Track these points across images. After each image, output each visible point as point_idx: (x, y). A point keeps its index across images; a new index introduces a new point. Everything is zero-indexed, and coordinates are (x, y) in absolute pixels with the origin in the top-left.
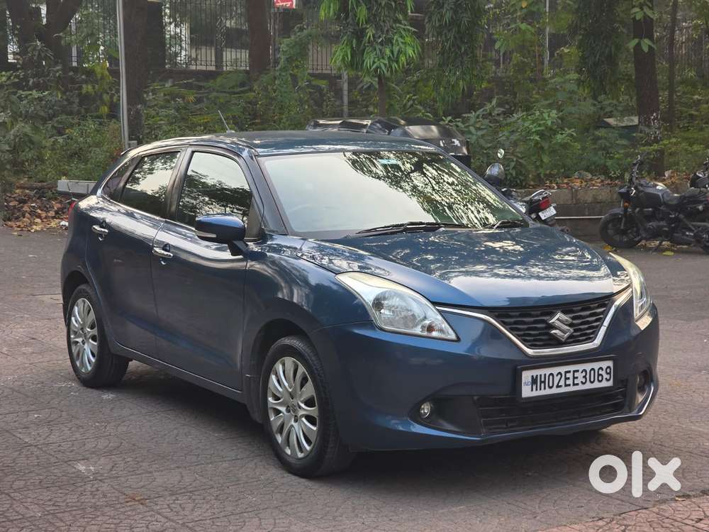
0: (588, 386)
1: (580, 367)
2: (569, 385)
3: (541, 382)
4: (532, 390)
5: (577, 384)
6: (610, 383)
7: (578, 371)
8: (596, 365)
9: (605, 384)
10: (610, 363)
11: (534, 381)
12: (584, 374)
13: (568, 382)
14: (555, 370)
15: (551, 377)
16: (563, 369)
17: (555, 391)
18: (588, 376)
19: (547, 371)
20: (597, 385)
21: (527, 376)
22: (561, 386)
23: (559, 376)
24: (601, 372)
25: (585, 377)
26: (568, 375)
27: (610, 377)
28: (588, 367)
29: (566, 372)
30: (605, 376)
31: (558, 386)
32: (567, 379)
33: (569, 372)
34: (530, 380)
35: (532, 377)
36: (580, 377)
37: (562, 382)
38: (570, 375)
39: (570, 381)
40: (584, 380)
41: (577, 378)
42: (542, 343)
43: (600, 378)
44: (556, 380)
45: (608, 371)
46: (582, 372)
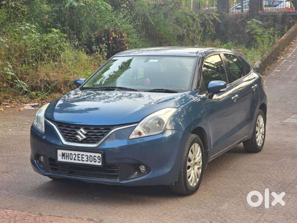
0: (89, 163)
1: (85, 153)
2: (80, 160)
3: (66, 156)
4: (62, 159)
5: (84, 161)
6: (100, 164)
7: (84, 155)
8: (93, 154)
9: (97, 164)
10: (100, 155)
11: (63, 155)
12: (87, 157)
13: (79, 159)
14: (73, 152)
15: (71, 155)
16: (77, 153)
17: (73, 161)
18: (89, 158)
19: (70, 152)
20: (93, 163)
21: (60, 152)
22: (76, 160)
23: (75, 155)
24: (95, 158)
25: (87, 158)
26: (79, 156)
27: (100, 161)
28: (89, 154)
29: (78, 154)
30: (97, 160)
31: (74, 159)
32: (78, 157)
33: (80, 154)
34: (61, 154)
35: (62, 153)
36: (85, 158)
37: (76, 158)
38: (80, 156)
39: (80, 159)
40: (87, 160)
41: (83, 158)
42: (72, 140)
43: (95, 161)
44: (74, 156)
45: (99, 158)
46: (86, 156)
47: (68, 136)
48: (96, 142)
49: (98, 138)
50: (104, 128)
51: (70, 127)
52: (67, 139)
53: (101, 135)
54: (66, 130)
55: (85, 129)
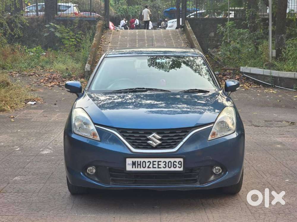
0: (167, 169)
1: (162, 160)
2: (156, 168)
3: (138, 165)
4: (133, 168)
5: (161, 168)
6: (181, 169)
7: (161, 162)
8: (172, 160)
9: (177, 169)
10: (182, 160)
11: (134, 164)
12: (165, 163)
13: (154, 166)
14: (147, 160)
15: (144, 163)
16: (151, 160)
17: (146, 169)
18: (167, 165)
19: (142, 160)
20: (172, 169)
21: (129, 161)
22: (150, 168)
23: (149, 163)
24: (175, 163)
25: (165, 165)
26: (154, 163)
27: (181, 166)
28: (167, 160)
29: (153, 162)
30: (178, 165)
31: (148, 167)
32: (153, 164)
33: (156, 161)
34: (131, 163)
35: (133, 162)
36: (162, 165)
37: (151, 166)
38: (156, 163)
39: (156, 166)
40: (164, 166)
41: (160, 165)
42: (142, 147)
43: (175, 166)
44: (147, 164)
45: (180, 163)
46: (163, 162)
47: (136, 142)
48: (173, 146)
49: (175, 142)
50: (181, 131)
51: (138, 133)
52: (135, 146)
53: (178, 139)
54: (133, 136)
55: (158, 133)
